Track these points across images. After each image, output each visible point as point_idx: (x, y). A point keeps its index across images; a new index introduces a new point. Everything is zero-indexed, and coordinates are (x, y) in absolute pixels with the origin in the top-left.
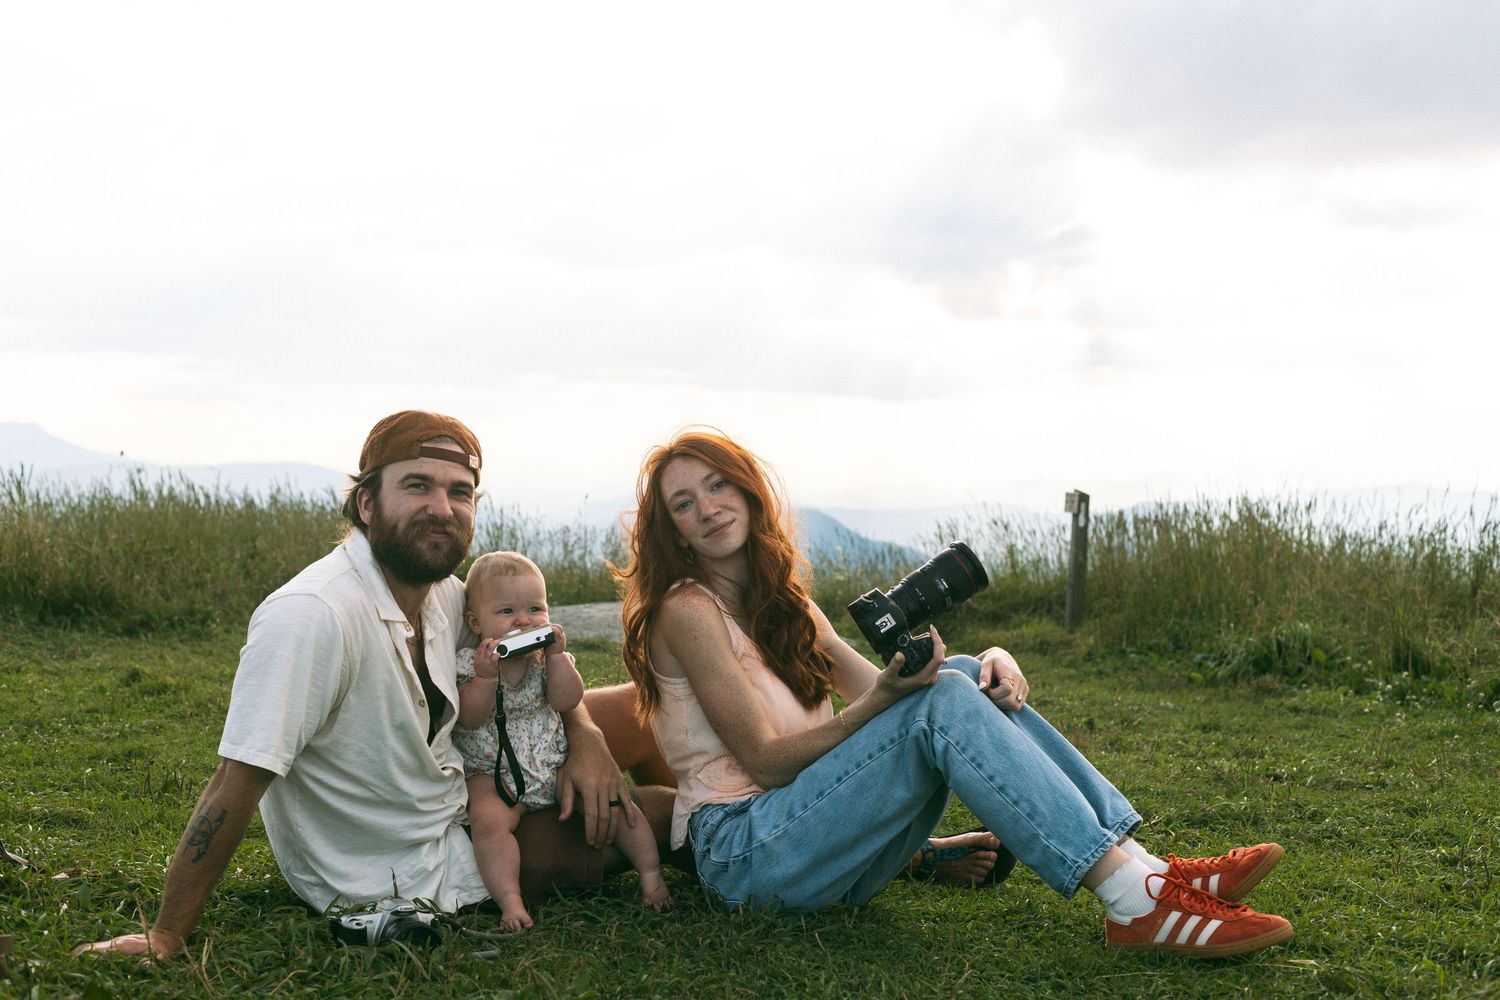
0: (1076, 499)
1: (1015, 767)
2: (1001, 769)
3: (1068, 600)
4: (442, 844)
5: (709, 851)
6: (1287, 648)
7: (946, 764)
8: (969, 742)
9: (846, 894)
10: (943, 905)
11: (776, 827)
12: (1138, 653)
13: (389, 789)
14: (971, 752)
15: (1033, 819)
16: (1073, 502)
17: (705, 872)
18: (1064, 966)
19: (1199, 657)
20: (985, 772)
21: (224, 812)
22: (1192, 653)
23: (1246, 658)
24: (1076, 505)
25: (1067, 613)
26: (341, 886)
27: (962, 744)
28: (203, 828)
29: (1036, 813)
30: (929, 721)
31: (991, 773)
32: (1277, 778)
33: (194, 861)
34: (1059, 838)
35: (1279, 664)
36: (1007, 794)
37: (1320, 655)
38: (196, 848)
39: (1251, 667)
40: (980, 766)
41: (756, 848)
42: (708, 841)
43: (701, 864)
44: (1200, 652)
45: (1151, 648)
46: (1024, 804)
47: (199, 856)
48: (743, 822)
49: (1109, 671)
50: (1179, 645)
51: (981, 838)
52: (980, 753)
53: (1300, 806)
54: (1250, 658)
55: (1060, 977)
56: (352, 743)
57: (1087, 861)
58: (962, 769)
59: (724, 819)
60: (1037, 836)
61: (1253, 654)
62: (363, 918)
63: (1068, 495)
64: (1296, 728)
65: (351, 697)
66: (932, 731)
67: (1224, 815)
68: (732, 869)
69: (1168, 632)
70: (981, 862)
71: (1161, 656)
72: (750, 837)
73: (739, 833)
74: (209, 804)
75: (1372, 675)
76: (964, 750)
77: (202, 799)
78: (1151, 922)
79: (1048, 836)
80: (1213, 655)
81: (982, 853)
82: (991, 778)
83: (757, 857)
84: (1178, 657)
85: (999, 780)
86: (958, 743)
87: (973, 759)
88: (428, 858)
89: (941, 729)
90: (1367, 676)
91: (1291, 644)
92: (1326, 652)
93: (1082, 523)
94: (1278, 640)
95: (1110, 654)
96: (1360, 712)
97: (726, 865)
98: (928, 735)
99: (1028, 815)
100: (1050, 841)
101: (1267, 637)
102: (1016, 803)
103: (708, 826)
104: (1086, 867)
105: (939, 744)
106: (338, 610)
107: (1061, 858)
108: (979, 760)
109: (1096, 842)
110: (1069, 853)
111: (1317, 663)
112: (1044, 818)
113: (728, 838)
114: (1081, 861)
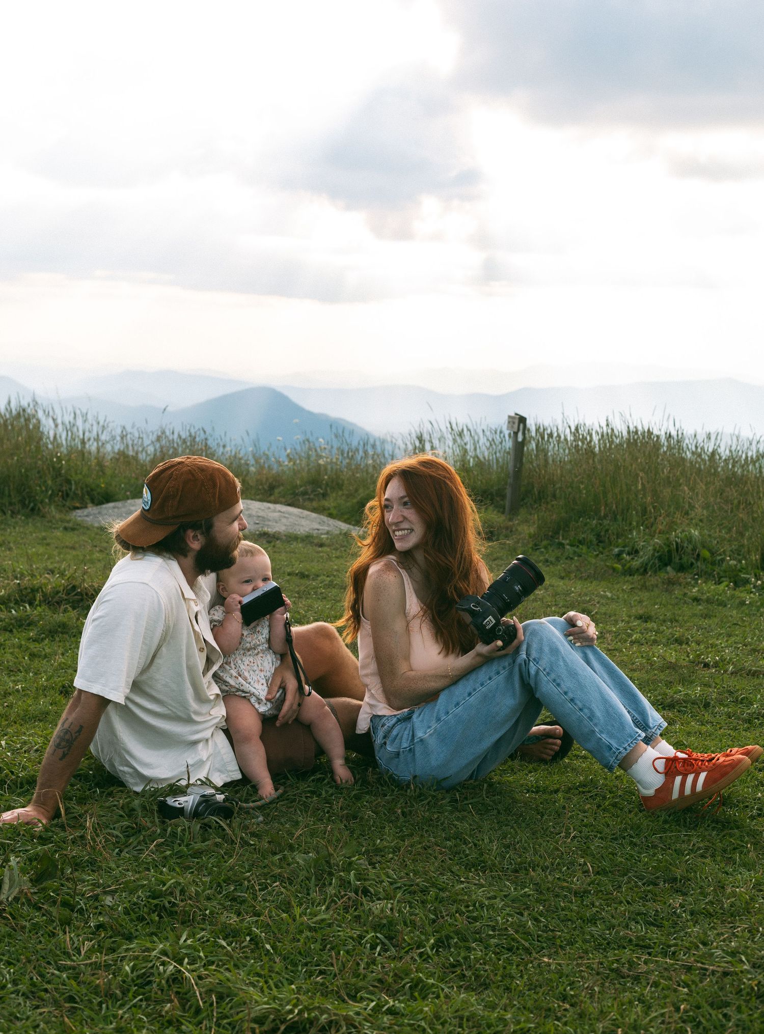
0: (517, 421)
1: (581, 686)
2: (572, 687)
3: (508, 492)
4: (210, 742)
5: (385, 743)
6: (683, 548)
7: (536, 684)
8: (552, 670)
9: (474, 771)
10: (531, 778)
11: (429, 727)
12: (572, 545)
13: (181, 709)
14: (553, 676)
15: (591, 720)
16: (514, 423)
17: (381, 757)
18: (632, 829)
19: (616, 550)
20: (561, 688)
21: (81, 727)
22: (612, 547)
23: (653, 555)
24: (516, 426)
25: (507, 503)
26: (146, 772)
27: (547, 670)
28: (67, 737)
29: (593, 716)
30: (528, 655)
31: (566, 690)
32: (706, 665)
33: (61, 759)
34: (608, 733)
35: (677, 560)
36: (575, 704)
37: (706, 554)
38: (62, 750)
39: (657, 561)
40: (558, 685)
41: (418, 742)
42: (385, 737)
43: (379, 751)
44: (617, 547)
45: (580, 542)
46: (586, 711)
47: (64, 755)
48: (409, 725)
49: (553, 559)
50: (601, 540)
51: (550, 730)
52: (559, 676)
53: (731, 692)
54: (656, 554)
55: (631, 837)
56: (162, 677)
57: (625, 749)
58: (547, 687)
59: (396, 723)
60: (593, 731)
61: (658, 552)
62: (182, 799)
63: (510, 417)
64: (702, 616)
65: (164, 649)
66: (529, 660)
67: (687, 701)
68: (402, 756)
69: (592, 530)
70: (550, 746)
71: (588, 548)
72: (413, 736)
73: (406, 732)
74: (70, 720)
75: (744, 571)
76: (548, 674)
77: (64, 716)
78: (666, 788)
79: (601, 732)
80: (627, 549)
81: (551, 740)
82: (566, 693)
83: (418, 749)
84: (601, 549)
85: (571, 695)
86: (544, 670)
87: (554, 680)
88: (203, 752)
89: (534, 659)
90: (740, 571)
91: (685, 545)
92: (710, 551)
93: (520, 438)
94: (676, 541)
95: (551, 545)
96: (743, 603)
97: (398, 754)
98: (526, 662)
99: (589, 718)
100: (603, 735)
101: (668, 539)
102: (581, 710)
103: (386, 727)
104: (624, 753)
105: (533, 671)
106: (162, 594)
107: (609, 746)
108: (558, 681)
109: (631, 737)
110: (614, 744)
111: (705, 560)
112: (599, 720)
113: (399, 736)
114: (621, 749)
